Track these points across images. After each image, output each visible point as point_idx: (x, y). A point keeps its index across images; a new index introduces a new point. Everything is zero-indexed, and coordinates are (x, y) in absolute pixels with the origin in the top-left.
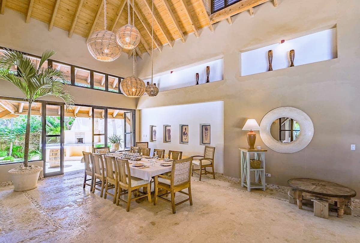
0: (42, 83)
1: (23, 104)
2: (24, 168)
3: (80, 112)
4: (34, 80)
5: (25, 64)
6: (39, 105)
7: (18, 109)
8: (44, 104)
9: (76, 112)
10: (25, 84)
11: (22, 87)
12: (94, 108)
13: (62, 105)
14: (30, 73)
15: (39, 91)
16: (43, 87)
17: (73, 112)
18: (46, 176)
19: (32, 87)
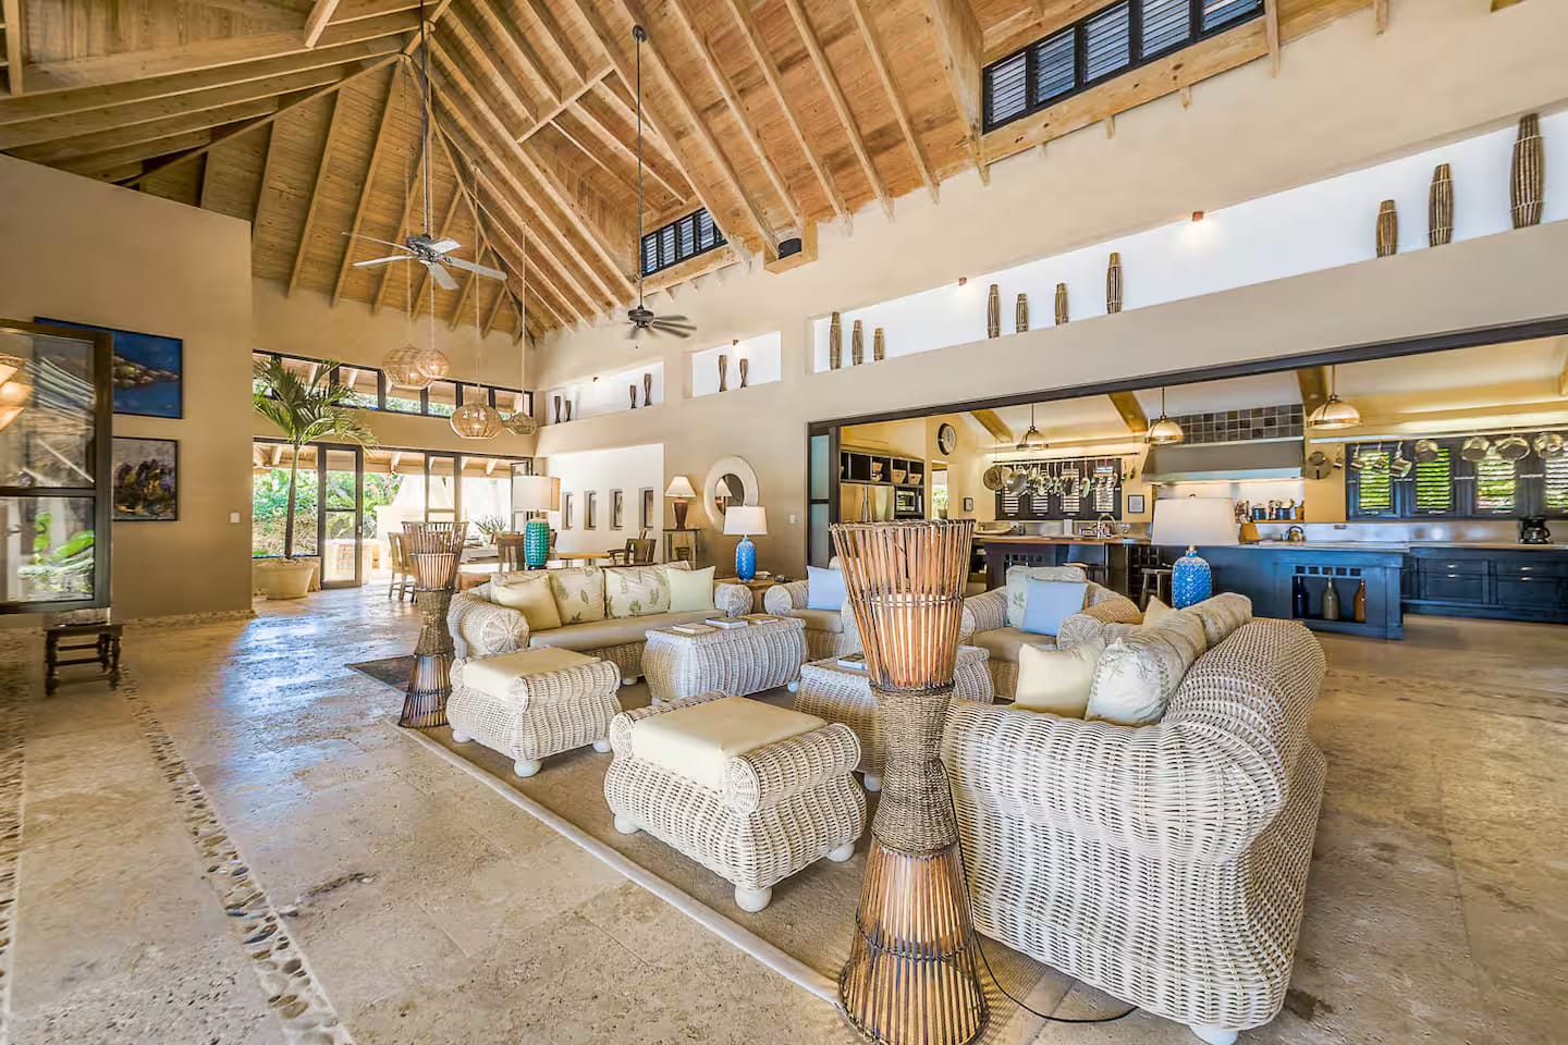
0: (317, 416)
1: (280, 449)
2: (285, 560)
3: (402, 463)
4: (303, 411)
5: (289, 383)
6: (314, 449)
7: (270, 458)
8: (323, 447)
9: (395, 462)
10: (288, 418)
11: (281, 421)
12: (429, 453)
13: (358, 449)
14: (296, 398)
15: (312, 428)
16: (320, 421)
17: (388, 462)
18: (324, 587)
19: (299, 423)
